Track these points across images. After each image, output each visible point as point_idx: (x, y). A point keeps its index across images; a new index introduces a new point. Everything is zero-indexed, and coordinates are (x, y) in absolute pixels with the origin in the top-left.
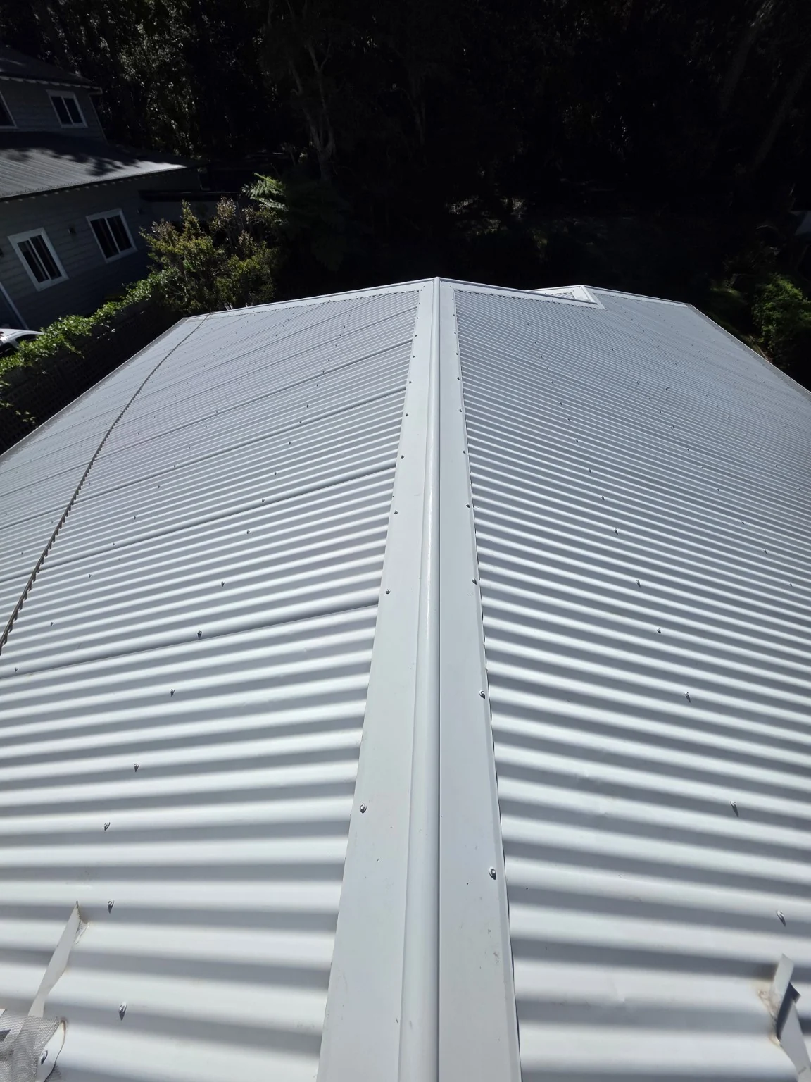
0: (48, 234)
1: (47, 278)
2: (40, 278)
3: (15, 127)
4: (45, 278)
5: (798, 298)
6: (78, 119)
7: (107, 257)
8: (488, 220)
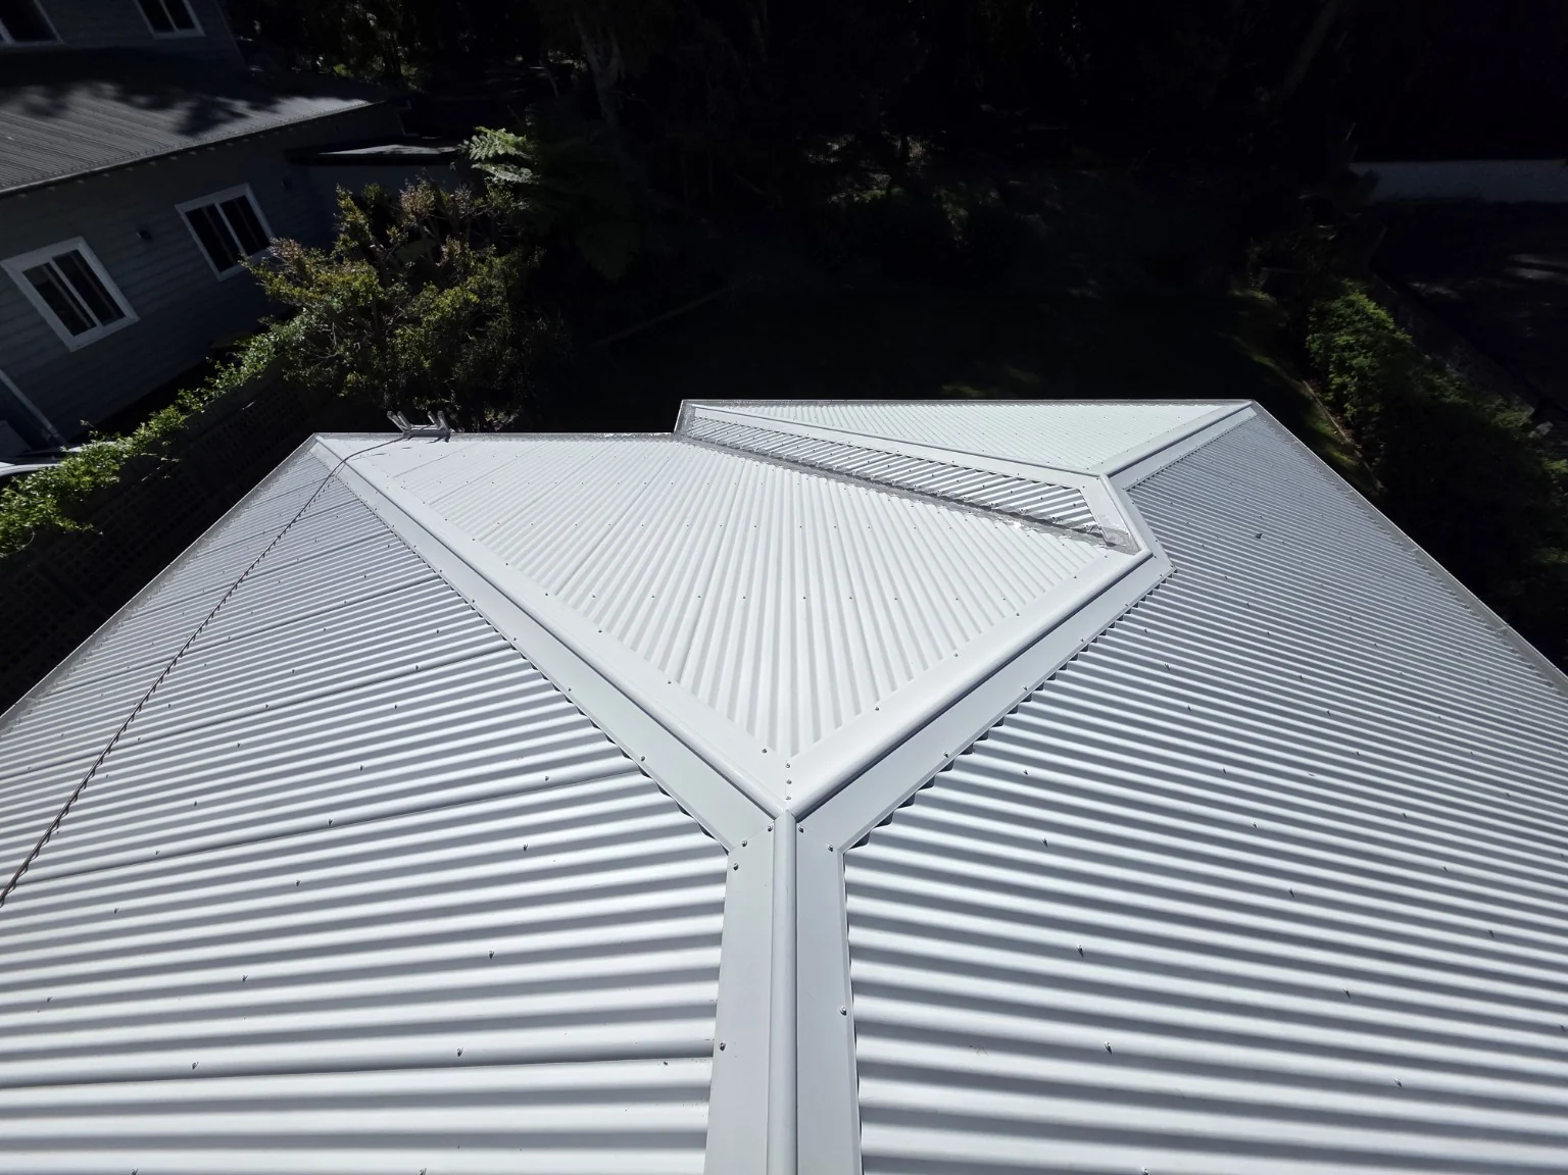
0: (91, 245)
1: (94, 325)
2: (76, 325)
3: (60, 41)
4: (88, 325)
5: (1387, 328)
6: (186, 23)
7: (221, 268)
8: (871, 175)
